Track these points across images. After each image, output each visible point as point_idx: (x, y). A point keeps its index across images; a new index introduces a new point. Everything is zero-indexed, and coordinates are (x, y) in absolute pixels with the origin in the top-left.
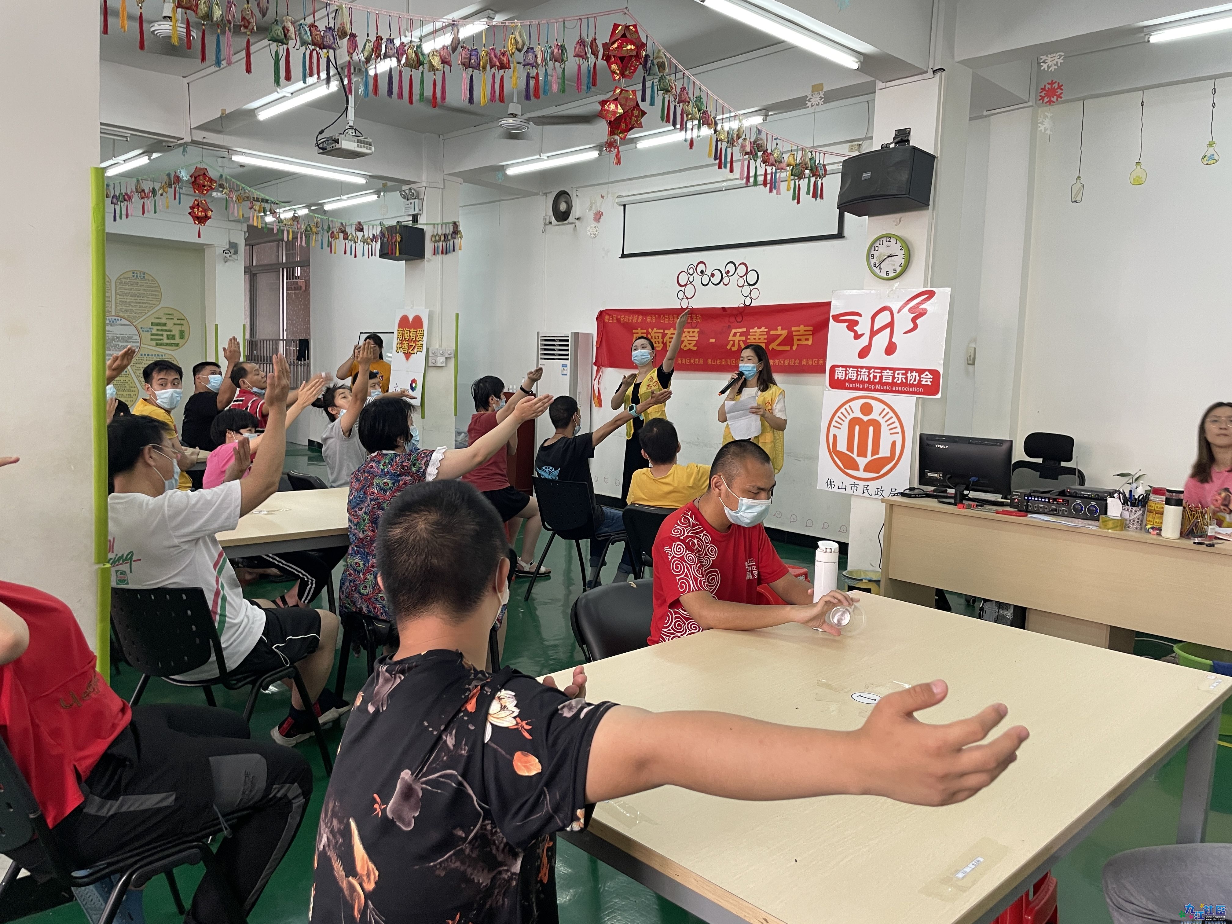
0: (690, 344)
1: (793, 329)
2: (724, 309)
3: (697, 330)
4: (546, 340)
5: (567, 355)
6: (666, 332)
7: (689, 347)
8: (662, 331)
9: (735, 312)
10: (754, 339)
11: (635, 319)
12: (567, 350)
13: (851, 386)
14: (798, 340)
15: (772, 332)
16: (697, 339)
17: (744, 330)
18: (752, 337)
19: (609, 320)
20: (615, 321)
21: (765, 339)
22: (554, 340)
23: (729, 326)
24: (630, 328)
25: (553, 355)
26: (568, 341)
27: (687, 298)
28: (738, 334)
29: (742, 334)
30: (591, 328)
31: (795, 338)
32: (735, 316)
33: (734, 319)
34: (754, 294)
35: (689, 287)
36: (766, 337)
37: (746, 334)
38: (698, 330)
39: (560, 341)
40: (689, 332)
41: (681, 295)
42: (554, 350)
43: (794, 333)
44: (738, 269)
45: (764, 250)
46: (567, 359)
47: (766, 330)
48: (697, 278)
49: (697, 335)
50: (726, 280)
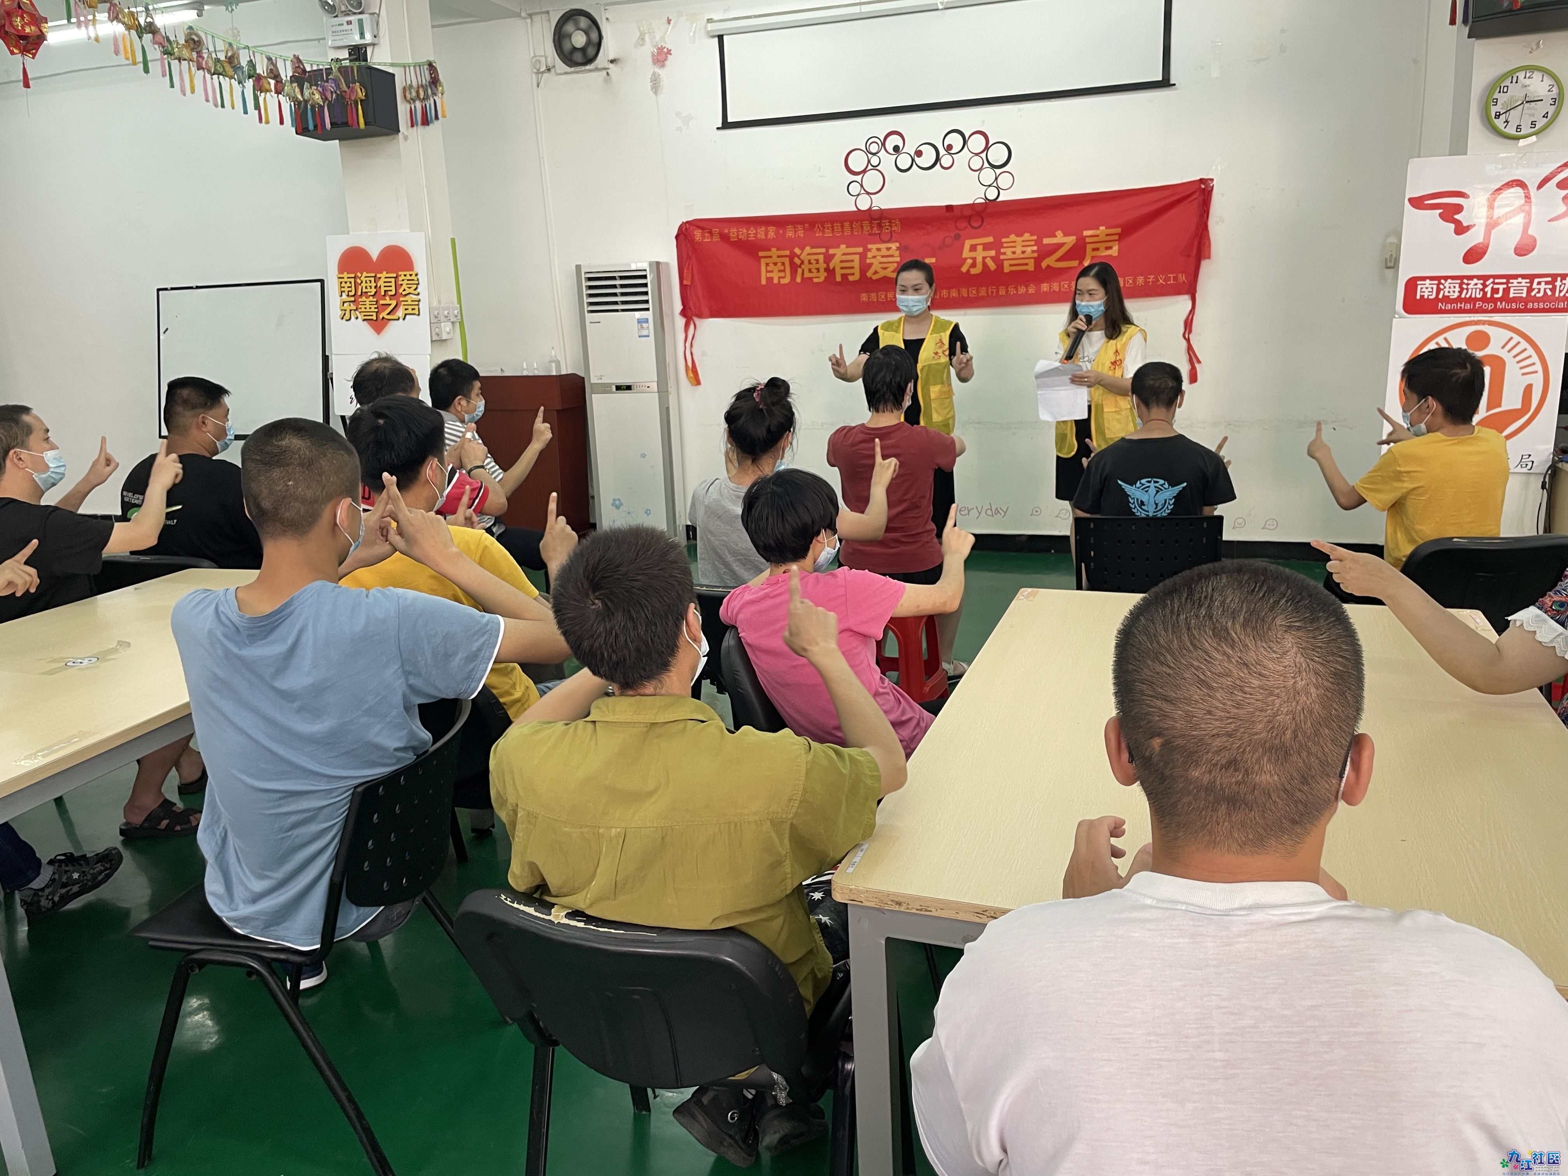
0: (885, 268)
1: (1086, 233)
2: (949, 208)
3: (894, 246)
4: (590, 279)
5: (647, 302)
6: (831, 251)
7: (882, 273)
8: (823, 250)
9: (967, 213)
10: (1014, 253)
11: (751, 234)
12: (646, 293)
13: (1449, 307)
14: (1094, 250)
15: (1046, 241)
17: (990, 239)
18: (1009, 251)
19: (703, 236)
20: (716, 239)
21: (1033, 252)
22: (614, 278)
23: (957, 237)
24: (752, 249)
25: (616, 303)
26: (645, 277)
27: (868, 193)
28: (980, 248)
29: (986, 247)
30: (669, 255)
31: (1089, 247)
32: (969, 219)
33: (966, 224)
34: (1004, 181)
35: (871, 175)
36: (1035, 248)
37: (997, 245)
38: (898, 245)
39: (622, 278)
40: (879, 250)
42: (615, 295)
43: (1088, 240)
44: (969, 143)
45: (1019, 109)
46: (648, 309)
47: (1035, 237)
48: (887, 160)
49: (897, 253)
50: (946, 160)
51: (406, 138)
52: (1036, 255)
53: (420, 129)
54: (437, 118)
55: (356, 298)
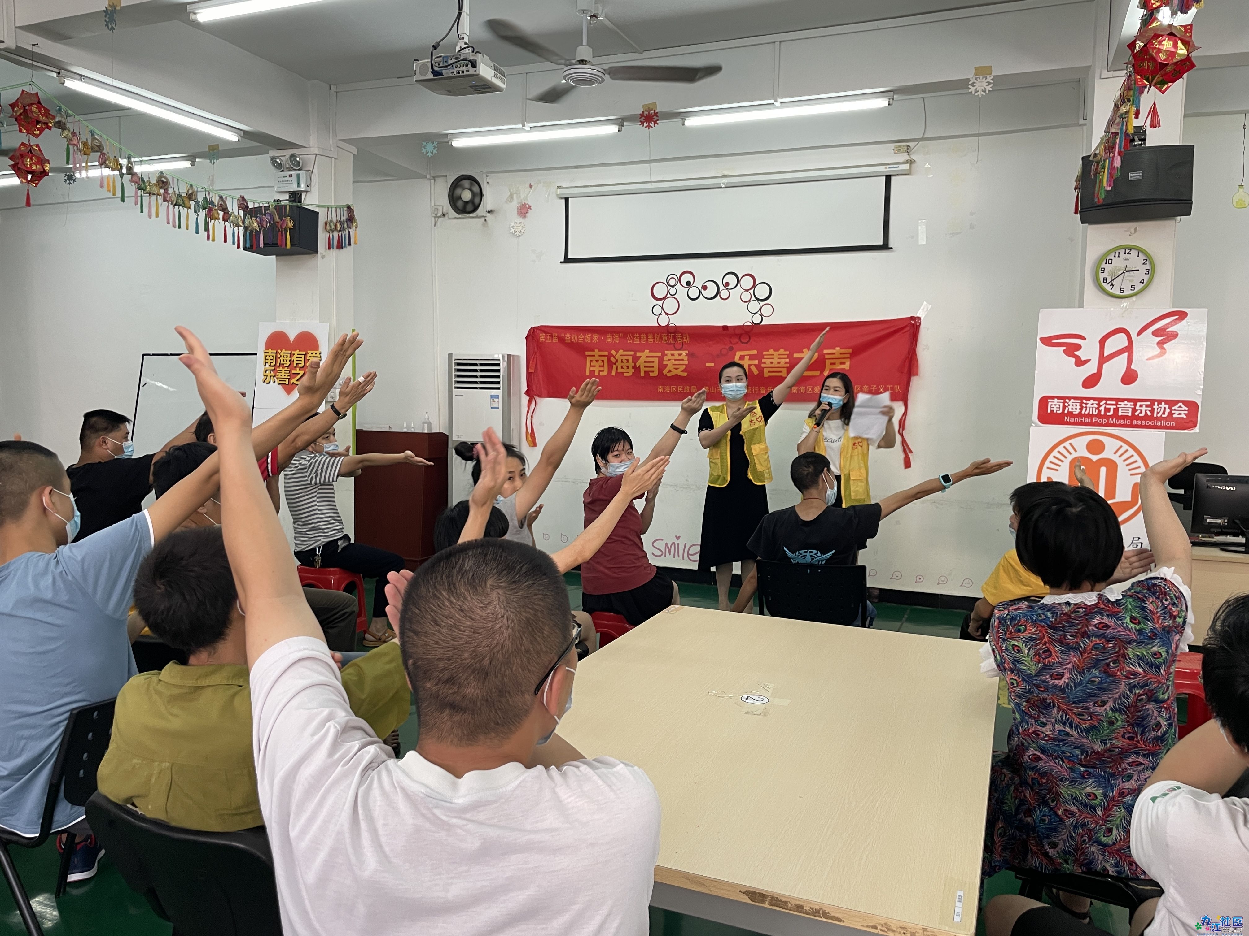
0: (676, 369)
1: (825, 351)
2: (725, 328)
3: (684, 353)
4: (459, 364)
5: (499, 383)
6: (638, 354)
7: (674, 372)
8: (632, 353)
9: (738, 332)
10: (772, 363)
11: (580, 338)
12: (499, 377)
13: (1072, 420)
14: (831, 364)
15: (796, 355)
16: (687, 363)
17: (755, 352)
18: (768, 361)
19: (546, 339)
20: (555, 340)
21: (786, 363)
22: (476, 364)
23: (731, 349)
24: (581, 350)
25: (476, 383)
26: (499, 365)
27: (667, 314)
28: (747, 358)
29: (752, 357)
30: (520, 350)
31: (828, 362)
32: (740, 336)
33: (737, 340)
34: (766, 310)
35: (669, 301)
36: (787, 360)
37: (759, 357)
38: (687, 352)
39: (482, 365)
40: (673, 355)
41: (657, 310)
42: (476, 376)
43: (827, 357)
44: (741, 282)
45: (778, 260)
46: (499, 388)
47: (788, 353)
48: (681, 291)
49: (686, 358)
50: (724, 293)
51: (323, 257)
52: (788, 365)
53: (335, 252)
54: (350, 244)
55: (275, 368)
